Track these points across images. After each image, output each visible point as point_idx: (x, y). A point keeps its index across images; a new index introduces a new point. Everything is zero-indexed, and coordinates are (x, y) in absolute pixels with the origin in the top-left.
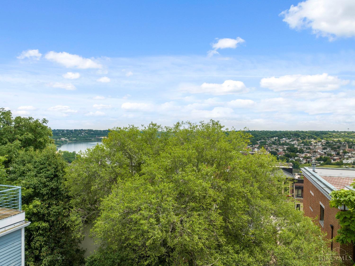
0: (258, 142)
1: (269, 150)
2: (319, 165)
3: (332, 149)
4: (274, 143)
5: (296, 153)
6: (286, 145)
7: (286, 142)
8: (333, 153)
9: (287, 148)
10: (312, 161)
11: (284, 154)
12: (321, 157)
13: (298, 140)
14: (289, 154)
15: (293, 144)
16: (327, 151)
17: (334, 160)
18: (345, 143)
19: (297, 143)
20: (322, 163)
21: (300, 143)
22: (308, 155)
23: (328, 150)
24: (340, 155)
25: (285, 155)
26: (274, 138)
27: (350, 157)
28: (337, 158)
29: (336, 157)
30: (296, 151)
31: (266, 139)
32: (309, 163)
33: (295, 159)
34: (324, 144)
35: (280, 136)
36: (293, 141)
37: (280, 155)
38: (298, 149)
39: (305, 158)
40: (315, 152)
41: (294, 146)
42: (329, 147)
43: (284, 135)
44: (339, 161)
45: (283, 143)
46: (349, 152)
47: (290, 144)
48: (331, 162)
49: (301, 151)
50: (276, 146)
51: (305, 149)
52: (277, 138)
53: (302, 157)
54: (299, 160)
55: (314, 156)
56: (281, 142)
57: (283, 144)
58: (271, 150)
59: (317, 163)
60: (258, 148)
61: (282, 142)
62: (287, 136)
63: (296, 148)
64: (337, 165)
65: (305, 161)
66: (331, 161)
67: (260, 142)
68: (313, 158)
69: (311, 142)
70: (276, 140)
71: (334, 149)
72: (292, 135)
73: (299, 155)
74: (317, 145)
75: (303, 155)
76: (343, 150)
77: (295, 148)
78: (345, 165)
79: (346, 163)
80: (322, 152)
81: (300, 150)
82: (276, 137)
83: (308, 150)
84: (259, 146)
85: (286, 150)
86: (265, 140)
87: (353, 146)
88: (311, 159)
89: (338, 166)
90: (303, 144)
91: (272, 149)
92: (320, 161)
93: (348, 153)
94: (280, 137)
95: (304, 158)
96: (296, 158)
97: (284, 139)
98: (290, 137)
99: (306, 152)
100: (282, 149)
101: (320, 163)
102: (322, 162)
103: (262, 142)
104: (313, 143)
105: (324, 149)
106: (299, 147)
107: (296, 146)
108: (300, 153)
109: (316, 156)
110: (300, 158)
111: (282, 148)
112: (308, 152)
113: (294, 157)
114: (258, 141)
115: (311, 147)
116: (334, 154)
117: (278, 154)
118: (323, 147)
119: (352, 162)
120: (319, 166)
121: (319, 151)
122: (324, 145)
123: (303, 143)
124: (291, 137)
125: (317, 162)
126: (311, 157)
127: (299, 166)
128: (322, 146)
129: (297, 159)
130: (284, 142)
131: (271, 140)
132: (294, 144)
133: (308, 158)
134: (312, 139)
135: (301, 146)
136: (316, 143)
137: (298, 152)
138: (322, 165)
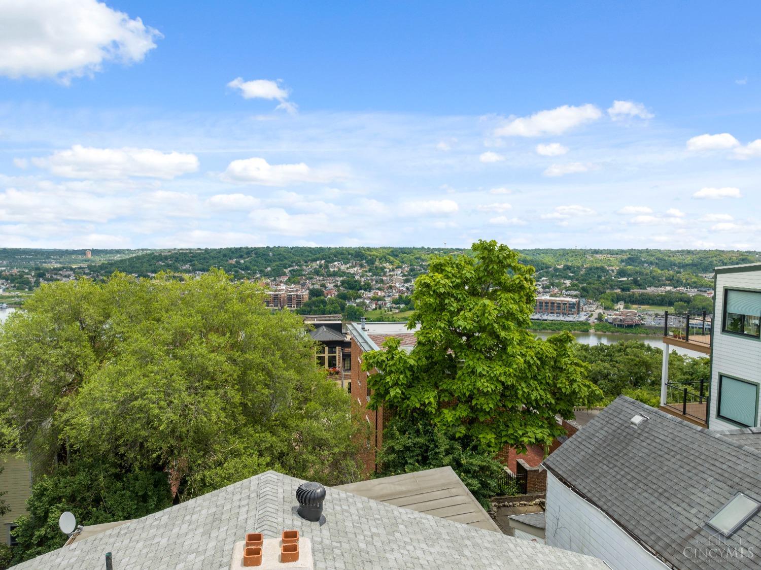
0: (287, 271)
1: (309, 287)
2: (397, 311)
4: (317, 273)
5: (359, 290)
6: (341, 276)
7: (340, 269)
9: (343, 282)
10: (385, 304)
11: (336, 293)
12: (400, 297)
13: (362, 266)
14: (345, 293)
15: (352, 272)
16: (410, 286)
19: (360, 271)
20: (403, 308)
21: (366, 272)
22: (379, 294)
23: (413, 282)
25: (338, 296)
26: (318, 262)
30: (358, 287)
31: (303, 265)
32: (380, 308)
33: (355, 303)
34: (406, 271)
35: (329, 258)
36: (353, 267)
37: (329, 296)
38: (363, 283)
39: (376, 299)
40: (391, 287)
41: (354, 278)
42: (413, 278)
43: (335, 256)
45: (334, 271)
47: (348, 273)
49: (368, 288)
50: (321, 278)
51: (374, 283)
52: (323, 262)
53: (369, 298)
54: (363, 304)
55: (389, 296)
56: (332, 270)
57: (335, 274)
58: (311, 287)
59: (395, 308)
60: (286, 283)
62: (343, 259)
63: (359, 282)
65: (373, 306)
67: (290, 271)
68: (388, 299)
69: (385, 268)
70: (321, 266)
72: (352, 255)
73: (363, 294)
74: (394, 275)
75: (371, 294)
77: (355, 281)
80: (403, 286)
81: (365, 284)
82: (321, 260)
83: (379, 285)
84: (289, 279)
85: (340, 286)
86: (300, 266)
88: (385, 300)
90: (371, 274)
91: (313, 284)
92: (399, 303)
94: (328, 260)
95: (372, 300)
96: (358, 301)
97: (336, 263)
99: (377, 289)
100: (334, 284)
101: (398, 308)
102: (402, 306)
103: (293, 271)
104: (388, 270)
105: (407, 281)
106: (363, 279)
107: (357, 278)
108: (365, 290)
109: (393, 295)
110: (366, 301)
112: (379, 289)
113: (355, 299)
114: (286, 268)
115: (384, 278)
117: (326, 295)
118: (405, 278)
120: (398, 313)
121: (397, 285)
122: (406, 273)
123: (370, 270)
124: (349, 260)
125: (394, 306)
126: (384, 297)
127: (363, 314)
128: (403, 276)
129: (360, 302)
130: (336, 269)
131: (312, 266)
132: (354, 274)
133: (378, 299)
134: (387, 262)
135: (367, 276)
136: (393, 270)
137: (361, 289)
138: (402, 311)
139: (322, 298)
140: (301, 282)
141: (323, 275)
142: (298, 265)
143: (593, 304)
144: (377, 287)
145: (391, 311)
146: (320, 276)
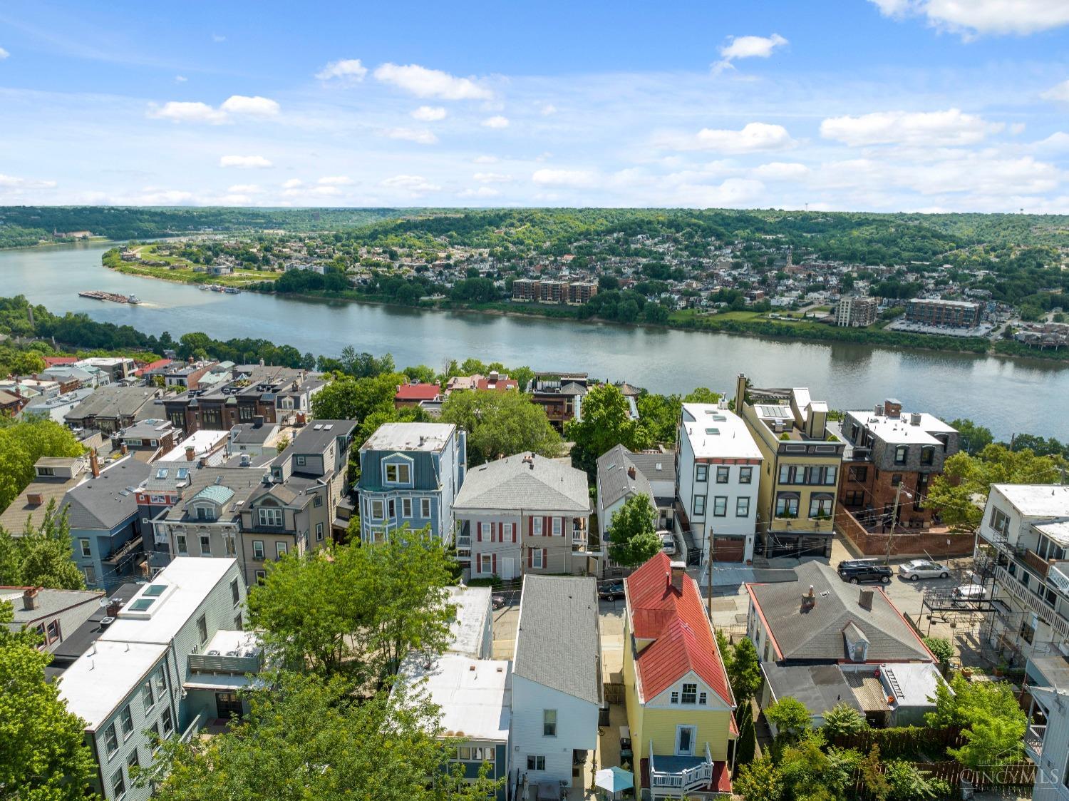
0: (571, 247)
1: (599, 273)
2: (715, 311)
3: (754, 268)
4: (613, 251)
5: (666, 279)
6: (645, 257)
7: (644, 245)
8: (755, 279)
9: (645, 267)
10: (700, 301)
11: (636, 283)
12: (722, 292)
13: (675, 241)
14: (646, 285)
15: (661, 250)
16: (740, 274)
17: (753, 298)
18: (789, 248)
19: (672, 249)
20: (723, 308)
21: (681, 250)
22: (694, 285)
23: (745, 268)
24: (769, 286)
25: (636, 288)
26: (615, 235)
27: (789, 289)
28: (759, 292)
29: (757, 290)
30: (665, 275)
31: (594, 239)
32: (692, 306)
33: (659, 298)
34: (740, 250)
35: (631, 229)
36: (663, 242)
37: (625, 288)
38: (674, 268)
39: (685, 294)
40: (712, 276)
41: (663, 259)
42: (749, 261)
43: (640, 226)
44: (761, 300)
45: (636, 249)
46: (791, 274)
47: (655, 253)
48: (743, 304)
49: (680, 276)
50: (617, 259)
51: (690, 268)
52: (622, 234)
53: (679, 291)
54: (669, 302)
55: (707, 289)
56: (633, 246)
57: (637, 253)
58: (603, 273)
59: (713, 307)
60: (570, 267)
61: (635, 246)
62: (650, 230)
63: (668, 267)
64: (755, 311)
65: (683, 304)
66: (744, 300)
67: (576, 247)
68: (705, 294)
69: (709, 245)
70: (618, 241)
71: (758, 268)
72: (663, 224)
73: (671, 285)
74: (721, 255)
75: (682, 286)
76: (778, 270)
77: (663, 266)
78: (774, 311)
79: (777, 306)
80: (729, 275)
81: (676, 271)
82: (619, 232)
83: (696, 272)
84: (574, 260)
85: (640, 273)
86: (589, 240)
87: (805, 257)
88: (700, 296)
89: (757, 314)
90: (687, 253)
91: (605, 269)
92: (719, 301)
93: (788, 278)
94: (629, 231)
95: (682, 294)
96: (663, 296)
97: (640, 236)
98: (656, 231)
99: (691, 278)
100: (633, 269)
101: (718, 307)
102: (723, 304)
103: (580, 247)
104: (713, 248)
105: (736, 266)
106: (675, 262)
107: (667, 259)
108: (675, 279)
109: (713, 288)
110: (673, 296)
111: (633, 267)
112: (695, 278)
113: (660, 294)
114: (571, 243)
115: (705, 261)
116: (753, 282)
117: (621, 284)
118: (735, 260)
119: (792, 302)
120: (716, 314)
121: (721, 273)
122: (738, 253)
123: (687, 248)
124: (659, 232)
125: (712, 303)
126: (700, 290)
127: (667, 316)
128: (732, 258)
129: (666, 298)
130: (639, 246)
131: (606, 241)
132: (663, 254)
133: (692, 294)
134: (712, 236)
135: (682, 256)
136: (720, 248)
137: (669, 278)
138: (722, 312)
139: (615, 291)
140: (589, 266)
141: (619, 255)
142: (587, 239)
143: (1006, 312)
144: (692, 275)
145: (707, 311)
146: (617, 256)
